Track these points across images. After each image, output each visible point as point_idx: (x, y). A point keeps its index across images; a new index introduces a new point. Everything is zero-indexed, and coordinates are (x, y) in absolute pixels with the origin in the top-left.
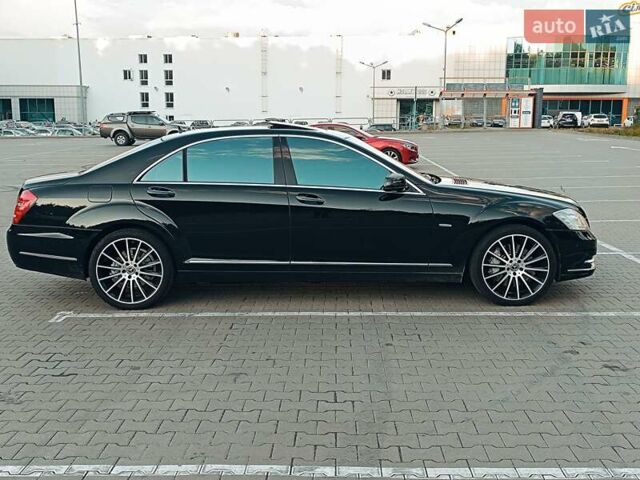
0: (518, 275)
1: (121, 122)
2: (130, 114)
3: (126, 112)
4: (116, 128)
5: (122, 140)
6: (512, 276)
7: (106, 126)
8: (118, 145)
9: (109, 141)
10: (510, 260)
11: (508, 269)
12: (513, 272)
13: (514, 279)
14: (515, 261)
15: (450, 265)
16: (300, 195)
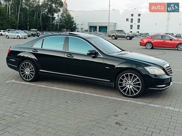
0: (130, 87)
1: (114, 33)
3: (116, 30)
7: (110, 34)
9: (110, 38)
10: (128, 81)
11: (127, 85)
12: (129, 86)
13: (129, 88)
14: (130, 82)
15: (109, 81)
16: (68, 54)
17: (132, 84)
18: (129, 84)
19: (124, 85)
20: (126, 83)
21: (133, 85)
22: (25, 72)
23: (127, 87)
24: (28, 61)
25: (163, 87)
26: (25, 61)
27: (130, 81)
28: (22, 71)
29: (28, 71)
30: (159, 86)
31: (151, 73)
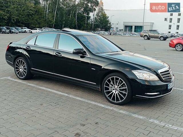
0: (117, 93)
1: (147, 33)
2: (150, 30)
3: (149, 30)
4: (145, 34)
5: (146, 38)
6: (114, 92)
7: (142, 34)
8: (145, 39)
9: (142, 38)
10: (114, 86)
11: (113, 90)
12: (115, 91)
13: (115, 94)
14: (116, 87)
15: (95, 84)
16: (56, 52)
17: (118, 89)
18: (115, 90)
19: (110, 90)
20: (112, 87)
21: (119, 91)
22: (20, 70)
23: (113, 93)
24: (22, 58)
25: (155, 95)
26: (19, 58)
27: (116, 85)
28: (17, 68)
29: (22, 69)
30: (148, 94)
31: (139, 78)
